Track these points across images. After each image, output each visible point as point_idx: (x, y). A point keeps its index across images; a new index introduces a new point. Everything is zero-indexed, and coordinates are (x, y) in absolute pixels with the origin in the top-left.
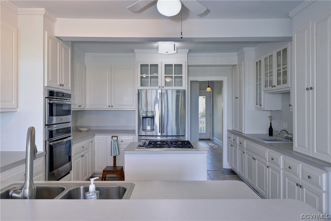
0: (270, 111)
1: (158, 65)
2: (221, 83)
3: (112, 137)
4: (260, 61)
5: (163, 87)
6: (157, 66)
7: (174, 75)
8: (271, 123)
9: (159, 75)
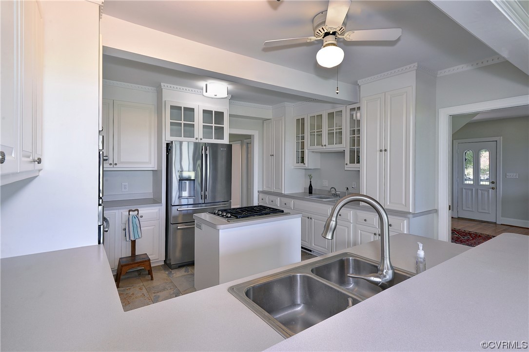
0: (304, 170)
1: (194, 109)
2: (249, 137)
3: (129, 211)
4: (303, 119)
5: (201, 139)
6: (192, 110)
7: (213, 125)
8: (311, 182)
9: (195, 123)
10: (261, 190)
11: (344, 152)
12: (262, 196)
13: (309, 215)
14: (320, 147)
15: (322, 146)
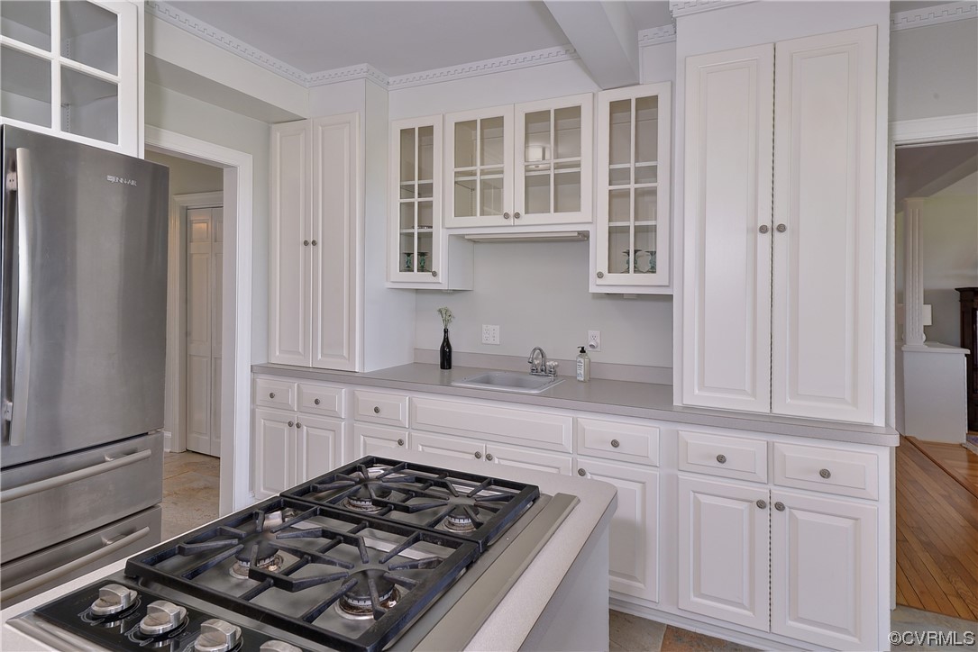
8: (446, 331)
10: (261, 361)
11: (584, 237)
12: (264, 382)
13: (481, 447)
14: (499, 220)
15: (506, 216)
